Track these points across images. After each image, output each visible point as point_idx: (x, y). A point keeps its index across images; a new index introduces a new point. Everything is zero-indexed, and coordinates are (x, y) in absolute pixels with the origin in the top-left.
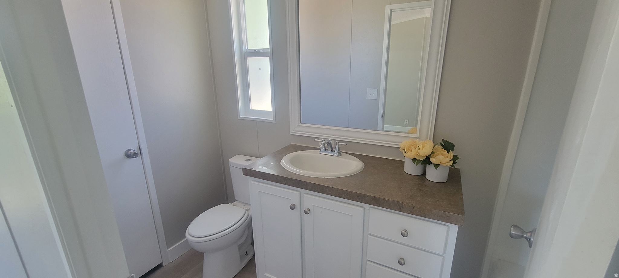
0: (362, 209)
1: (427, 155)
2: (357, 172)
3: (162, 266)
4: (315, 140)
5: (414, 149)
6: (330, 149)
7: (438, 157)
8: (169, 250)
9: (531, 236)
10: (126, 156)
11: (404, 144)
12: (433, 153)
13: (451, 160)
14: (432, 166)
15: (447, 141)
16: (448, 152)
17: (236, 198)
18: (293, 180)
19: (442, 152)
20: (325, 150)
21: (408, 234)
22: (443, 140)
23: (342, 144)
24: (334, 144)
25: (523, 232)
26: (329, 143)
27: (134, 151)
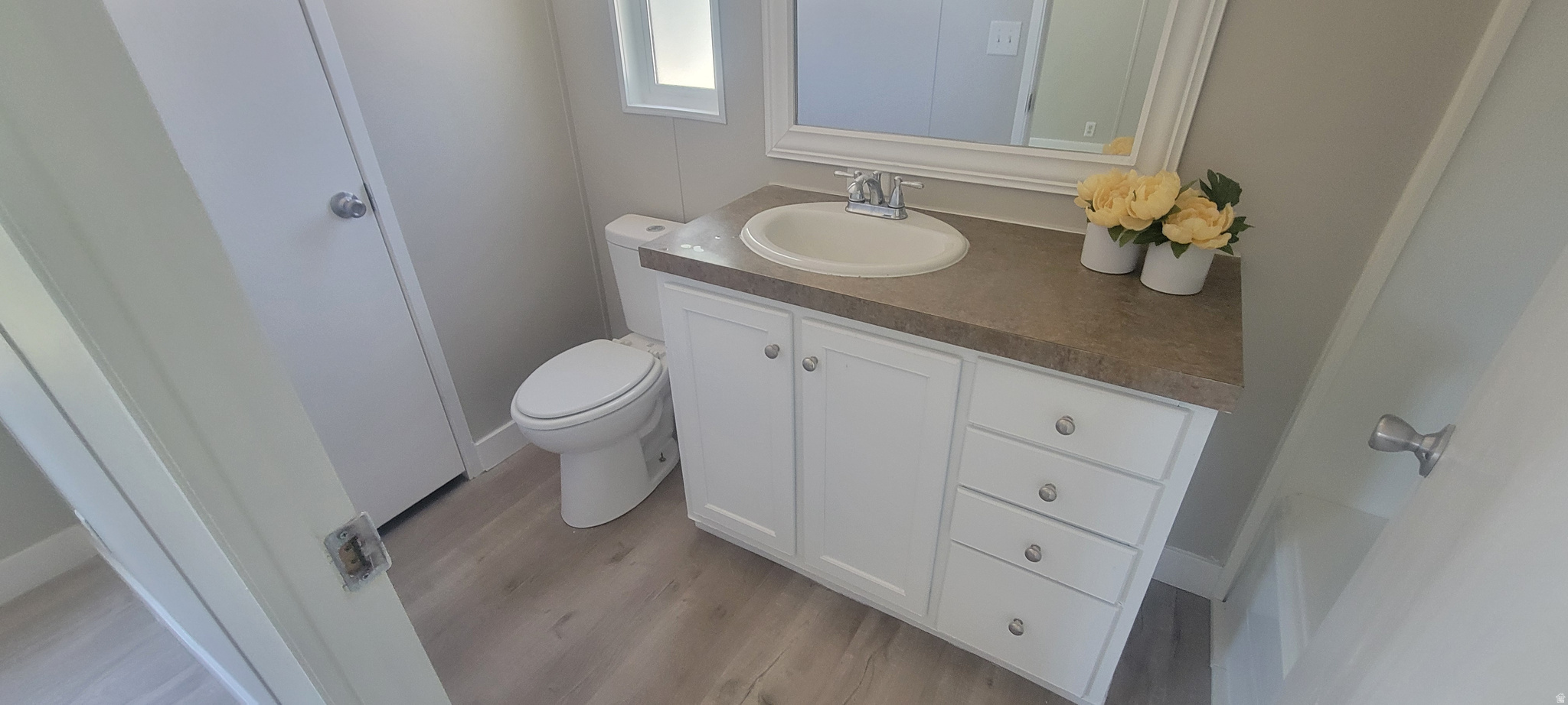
0: (956, 361)
1: (1157, 217)
2: (948, 264)
3: (468, 479)
4: (837, 173)
5: (1120, 199)
6: (876, 200)
7: (1187, 222)
8: (477, 444)
9: (1434, 446)
10: (333, 209)
11: (1090, 184)
12: (1174, 210)
13: (1224, 233)
14: (1167, 247)
15: (1220, 175)
16: (1220, 208)
17: (630, 326)
18: (774, 281)
19: (1203, 208)
20: (863, 202)
21: (1074, 426)
22: (1211, 175)
23: (909, 186)
24: (887, 186)
25: (1412, 434)
26: (874, 183)
27: (354, 197)
